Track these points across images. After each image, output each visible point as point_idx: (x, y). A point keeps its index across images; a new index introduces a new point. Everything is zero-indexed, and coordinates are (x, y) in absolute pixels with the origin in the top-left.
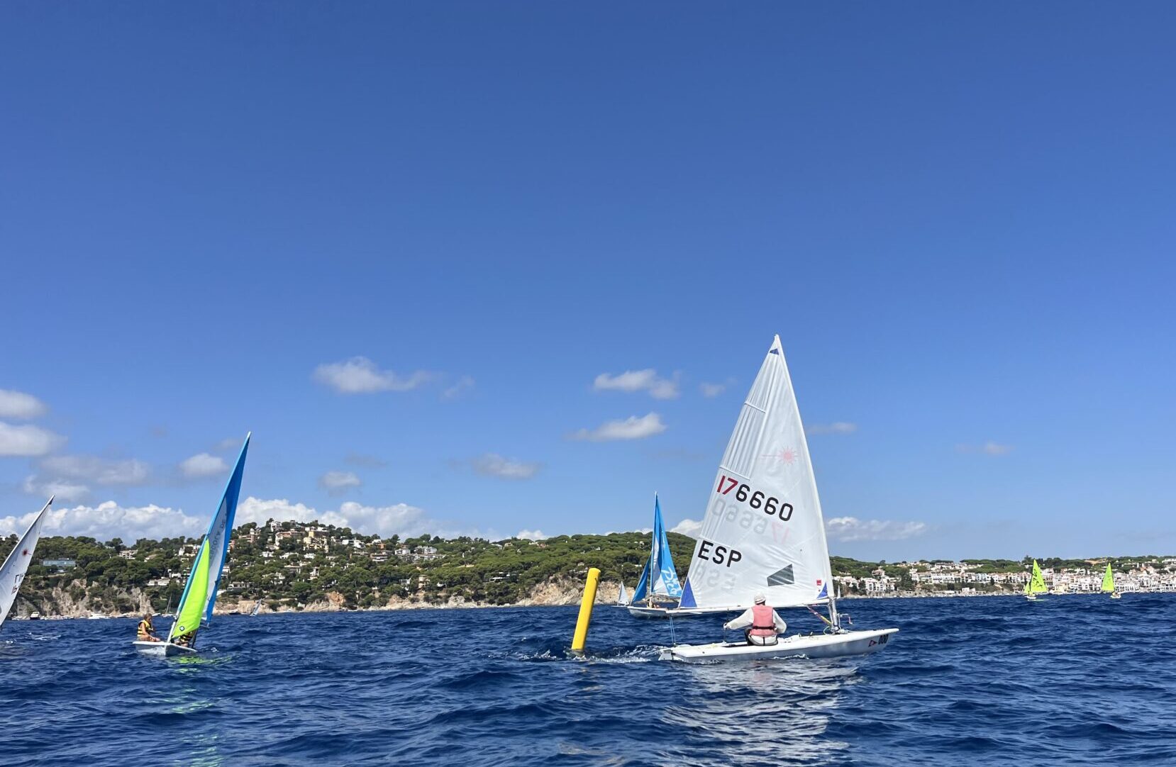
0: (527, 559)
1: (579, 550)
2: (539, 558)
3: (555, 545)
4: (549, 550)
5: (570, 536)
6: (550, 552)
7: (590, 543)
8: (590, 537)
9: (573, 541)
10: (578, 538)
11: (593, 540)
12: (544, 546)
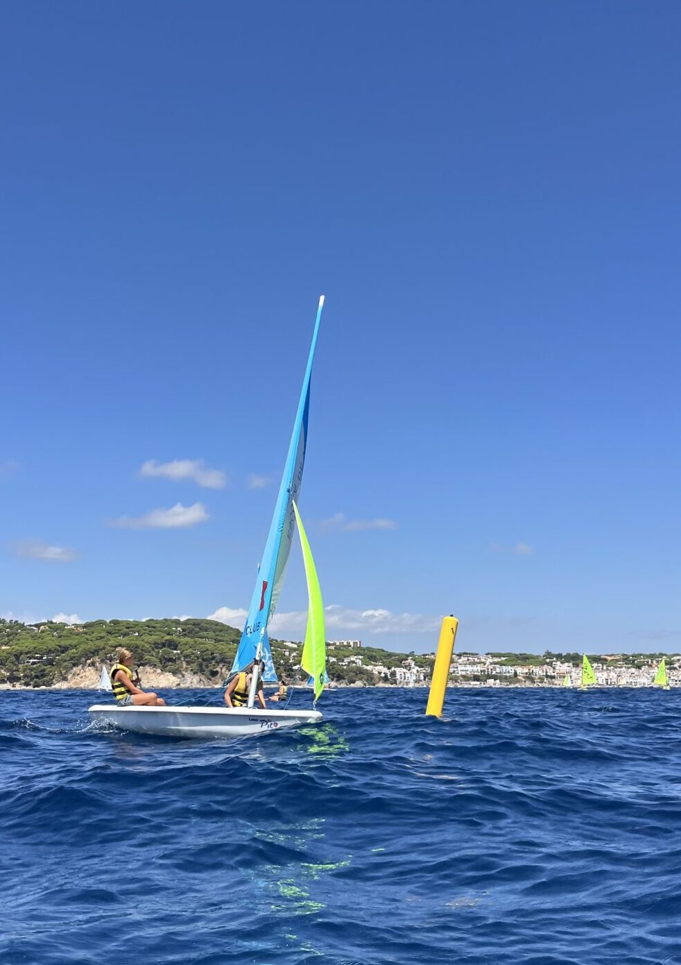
0: (64, 643)
1: (116, 635)
2: (76, 641)
3: (92, 629)
4: (86, 634)
5: (108, 621)
6: (87, 636)
7: (128, 628)
8: (128, 623)
9: (111, 626)
10: (115, 622)
11: (131, 625)
12: (81, 630)
